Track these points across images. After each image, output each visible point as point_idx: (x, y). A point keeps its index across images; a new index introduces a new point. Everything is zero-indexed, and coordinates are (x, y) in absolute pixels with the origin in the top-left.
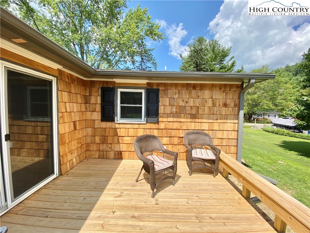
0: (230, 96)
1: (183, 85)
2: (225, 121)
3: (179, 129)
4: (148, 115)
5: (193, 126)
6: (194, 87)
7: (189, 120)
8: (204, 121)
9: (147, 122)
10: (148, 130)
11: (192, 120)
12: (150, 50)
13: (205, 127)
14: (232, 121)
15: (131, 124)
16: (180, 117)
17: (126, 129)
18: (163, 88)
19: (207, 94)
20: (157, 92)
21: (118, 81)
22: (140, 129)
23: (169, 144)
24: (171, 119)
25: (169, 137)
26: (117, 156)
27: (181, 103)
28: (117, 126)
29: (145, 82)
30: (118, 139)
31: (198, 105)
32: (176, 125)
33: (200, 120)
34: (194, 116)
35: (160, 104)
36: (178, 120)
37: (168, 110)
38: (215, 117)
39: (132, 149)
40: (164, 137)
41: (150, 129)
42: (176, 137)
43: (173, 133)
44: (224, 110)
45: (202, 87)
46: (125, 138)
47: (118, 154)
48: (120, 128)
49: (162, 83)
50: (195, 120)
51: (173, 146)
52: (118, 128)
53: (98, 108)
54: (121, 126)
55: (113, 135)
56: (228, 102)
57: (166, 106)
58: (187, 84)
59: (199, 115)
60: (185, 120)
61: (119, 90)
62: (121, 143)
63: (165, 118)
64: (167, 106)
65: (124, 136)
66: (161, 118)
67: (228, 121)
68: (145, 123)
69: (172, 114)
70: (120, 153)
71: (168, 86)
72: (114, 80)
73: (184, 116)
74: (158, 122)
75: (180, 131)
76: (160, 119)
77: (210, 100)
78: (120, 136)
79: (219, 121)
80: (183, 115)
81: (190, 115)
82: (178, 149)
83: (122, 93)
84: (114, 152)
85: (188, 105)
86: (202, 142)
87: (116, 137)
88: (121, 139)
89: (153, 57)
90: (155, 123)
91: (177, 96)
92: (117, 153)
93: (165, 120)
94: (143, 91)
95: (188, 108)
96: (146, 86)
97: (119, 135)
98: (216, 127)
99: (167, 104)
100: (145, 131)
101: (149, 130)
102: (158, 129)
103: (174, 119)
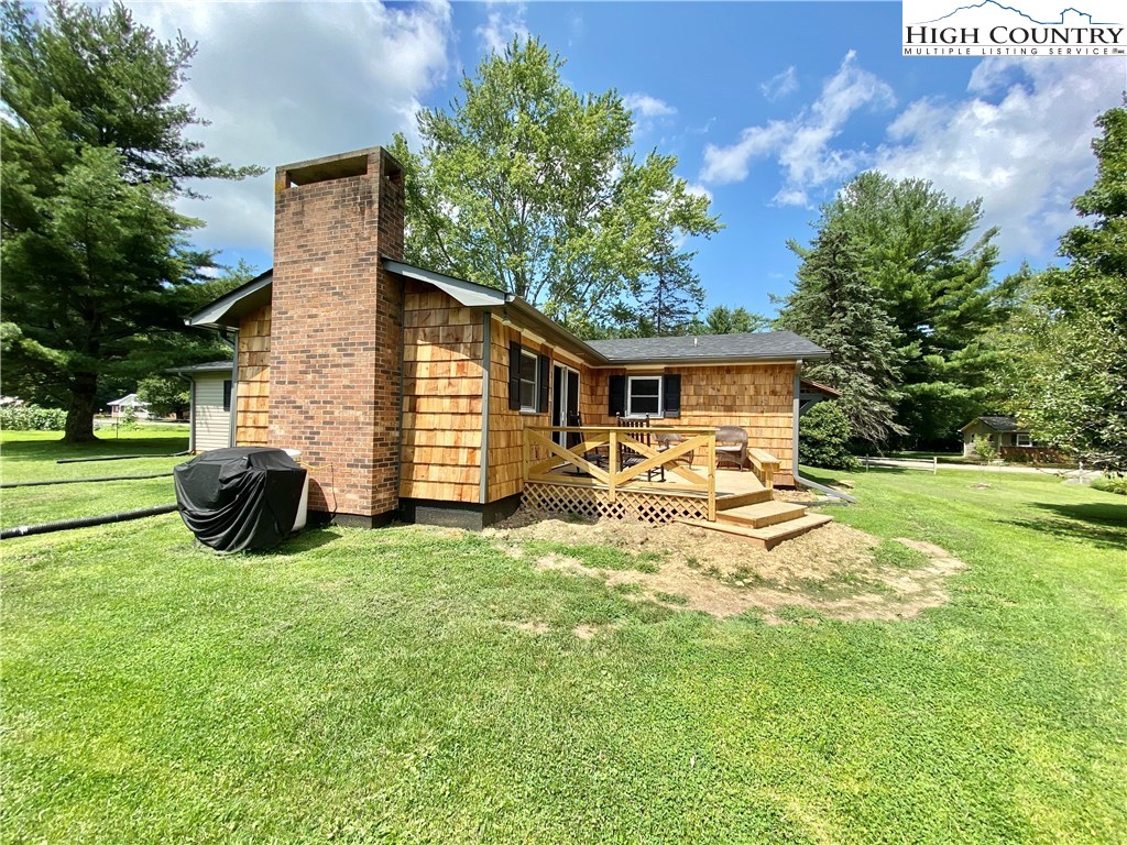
0: (781, 380)
1: (713, 368)
2: (774, 414)
4: (666, 407)
5: (727, 422)
6: (729, 370)
7: (722, 414)
8: (743, 414)
9: (665, 417)
11: (726, 414)
12: (683, 258)
13: (745, 422)
14: (785, 414)
16: (710, 410)
18: (686, 374)
19: (747, 378)
20: (678, 377)
21: (629, 367)
24: (697, 413)
27: (711, 392)
29: (663, 367)
31: (734, 394)
32: (704, 421)
33: (737, 414)
34: (729, 409)
35: (682, 393)
36: (707, 413)
37: (693, 400)
38: (760, 409)
41: (669, 425)
44: (773, 400)
45: (740, 370)
49: (684, 368)
50: (730, 414)
53: (606, 400)
56: (778, 388)
57: (689, 396)
58: (719, 367)
59: (736, 406)
60: (717, 414)
61: (630, 378)
63: (689, 411)
64: (692, 396)
66: (683, 411)
67: (779, 414)
68: (663, 418)
69: (698, 406)
71: (692, 371)
72: (625, 367)
73: (716, 408)
74: (679, 417)
76: (682, 413)
77: (752, 387)
79: (765, 414)
80: (714, 407)
81: (723, 407)
83: (633, 381)
85: (720, 393)
86: (735, 439)
89: (693, 274)
90: (675, 418)
91: (704, 383)
93: (688, 413)
94: (660, 378)
95: (720, 398)
96: (664, 372)
98: (762, 422)
99: (692, 393)
102: (680, 426)
103: (701, 412)
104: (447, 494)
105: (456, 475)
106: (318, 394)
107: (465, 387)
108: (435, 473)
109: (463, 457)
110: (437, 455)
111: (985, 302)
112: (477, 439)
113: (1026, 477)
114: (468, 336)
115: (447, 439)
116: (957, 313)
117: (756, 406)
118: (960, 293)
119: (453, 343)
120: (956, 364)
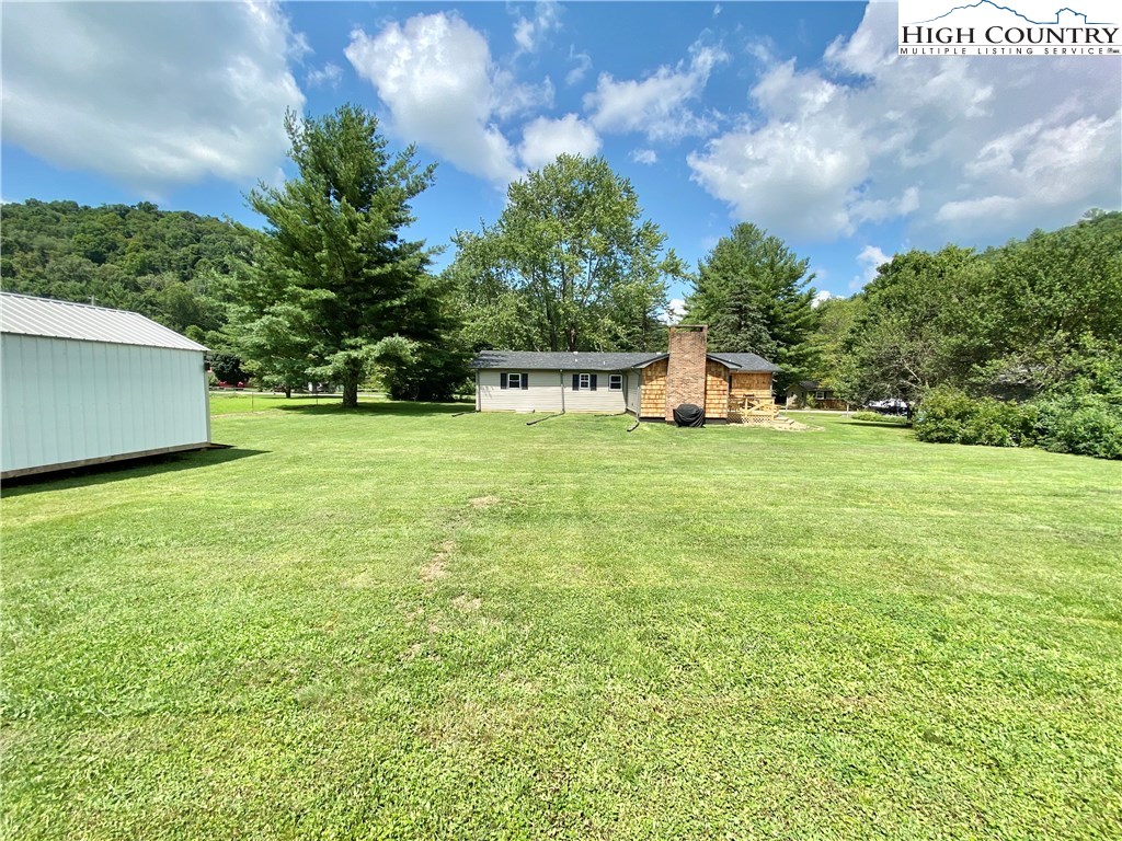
0: (766, 378)
14: (767, 390)
33: (751, 390)
38: (759, 388)
44: (763, 385)
50: (749, 390)
56: (765, 381)
67: (765, 390)
77: (756, 380)
79: (760, 390)
98: (759, 393)
104: (717, 416)
105: (720, 411)
106: (686, 390)
107: (722, 388)
108: (712, 411)
109: (721, 406)
110: (712, 406)
111: (809, 320)
112: (725, 401)
113: (818, 414)
114: (723, 374)
115: (717, 401)
116: (794, 324)
117: (757, 388)
118: (797, 313)
119: (718, 376)
120: (793, 353)
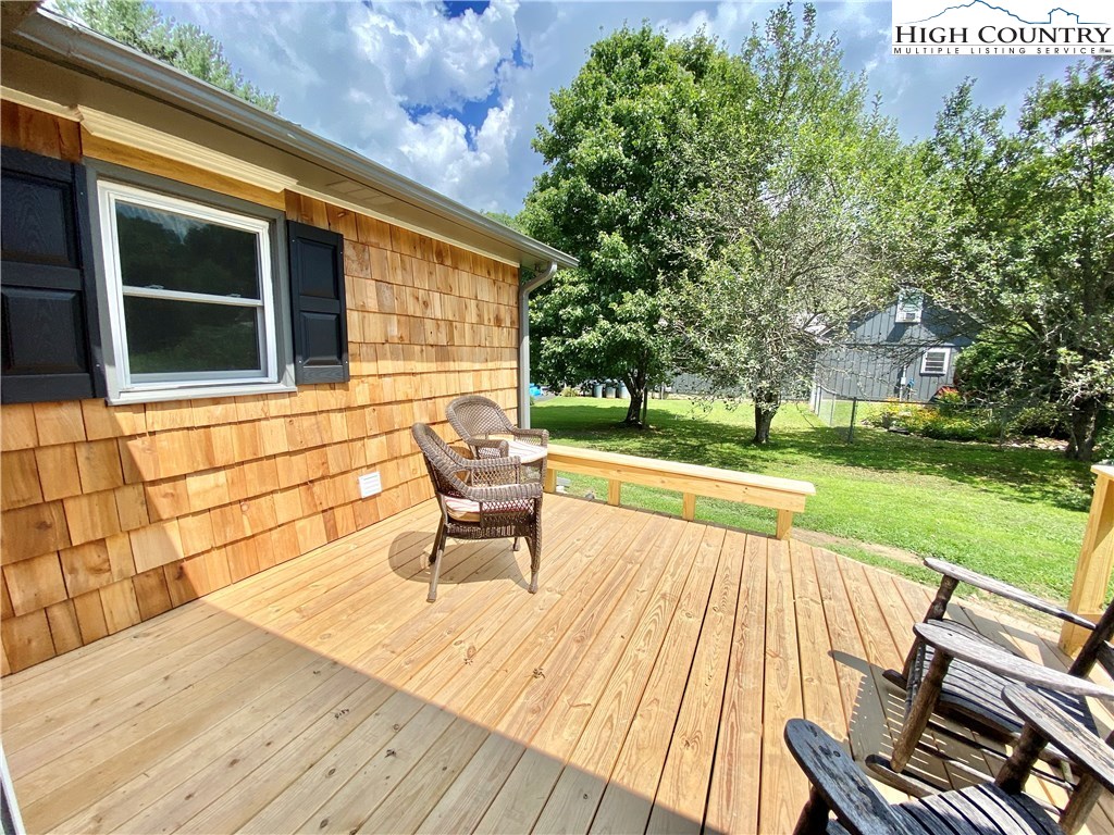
0: (504, 295)
2: (499, 364)
3: (411, 401)
6: (441, 253)
7: (433, 366)
8: (465, 365)
9: (301, 383)
10: (307, 422)
11: (440, 366)
13: (467, 382)
14: (509, 364)
15: (216, 401)
16: (411, 357)
17: (193, 433)
18: (353, 236)
19: (466, 282)
20: (334, 246)
22: (266, 419)
23: (385, 461)
24: (387, 366)
25: (386, 433)
26: (157, 600)
27: (413, 307)
28: (127, 422)
29: (276, 182)
30: (147, 502)
31: (450, 319)
32: (402, 388)
34: (443, 353)
35: (349, 302)
36: (408, 366)
37: (374, 331)
38: (483, 354)
39: (240, 526)
40: (369, 437)
41: (315, 413)
42: (404, 429)
43: (399, 415)
44: (496, 336)
45: (457, 258)
46: (194, 484)
47: (164, 583)
48: (153, 433)
49: (346, 212)
50: (446, 363)
51: (400, 461)
52: (132, 437)
54: (156, 419)
55: (103, 485)
57: (366, 314)
59: (454, 348)
60: (424, 367)
62: (168, 520)
63: (368, 361)
64: (371, 315)
65: (185, 476)
66: (353, 360)
67: (504, 364)
68: (293, 388)
69: (387, 345)
70: (170, 574)
71: (368, 231)
73: (422, 350)
74: (343, 380)
75: (415, 403)
76: (354, 368)
77: (472, 304)
78: (153, 483)
80: (419, 347)
81: (434, 349)
82: (412, 467)
84: (127, 584)
85: (429, 313)
87: (130, 495)
88: (166, 495)
90: (332, 386)
91: (399, 276)
92: (153, 581)
93: (367, 368)
95: (429, 325)
96: (282, 206)
97: (148, 477)
98: (486, 380)
99: (372, 304)
100: (296, 424)
101: (313, 417)
102: (348, 409)
103: (395, 362)
